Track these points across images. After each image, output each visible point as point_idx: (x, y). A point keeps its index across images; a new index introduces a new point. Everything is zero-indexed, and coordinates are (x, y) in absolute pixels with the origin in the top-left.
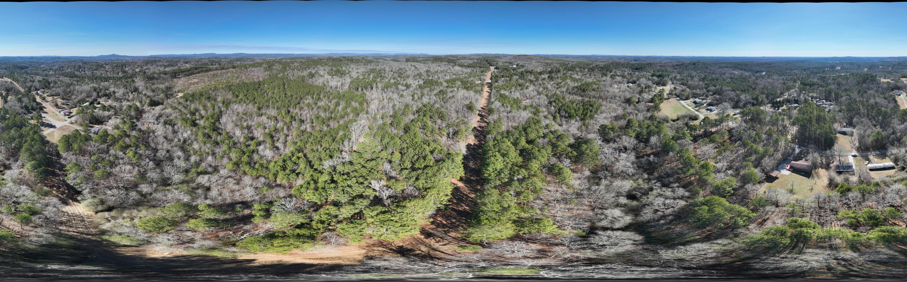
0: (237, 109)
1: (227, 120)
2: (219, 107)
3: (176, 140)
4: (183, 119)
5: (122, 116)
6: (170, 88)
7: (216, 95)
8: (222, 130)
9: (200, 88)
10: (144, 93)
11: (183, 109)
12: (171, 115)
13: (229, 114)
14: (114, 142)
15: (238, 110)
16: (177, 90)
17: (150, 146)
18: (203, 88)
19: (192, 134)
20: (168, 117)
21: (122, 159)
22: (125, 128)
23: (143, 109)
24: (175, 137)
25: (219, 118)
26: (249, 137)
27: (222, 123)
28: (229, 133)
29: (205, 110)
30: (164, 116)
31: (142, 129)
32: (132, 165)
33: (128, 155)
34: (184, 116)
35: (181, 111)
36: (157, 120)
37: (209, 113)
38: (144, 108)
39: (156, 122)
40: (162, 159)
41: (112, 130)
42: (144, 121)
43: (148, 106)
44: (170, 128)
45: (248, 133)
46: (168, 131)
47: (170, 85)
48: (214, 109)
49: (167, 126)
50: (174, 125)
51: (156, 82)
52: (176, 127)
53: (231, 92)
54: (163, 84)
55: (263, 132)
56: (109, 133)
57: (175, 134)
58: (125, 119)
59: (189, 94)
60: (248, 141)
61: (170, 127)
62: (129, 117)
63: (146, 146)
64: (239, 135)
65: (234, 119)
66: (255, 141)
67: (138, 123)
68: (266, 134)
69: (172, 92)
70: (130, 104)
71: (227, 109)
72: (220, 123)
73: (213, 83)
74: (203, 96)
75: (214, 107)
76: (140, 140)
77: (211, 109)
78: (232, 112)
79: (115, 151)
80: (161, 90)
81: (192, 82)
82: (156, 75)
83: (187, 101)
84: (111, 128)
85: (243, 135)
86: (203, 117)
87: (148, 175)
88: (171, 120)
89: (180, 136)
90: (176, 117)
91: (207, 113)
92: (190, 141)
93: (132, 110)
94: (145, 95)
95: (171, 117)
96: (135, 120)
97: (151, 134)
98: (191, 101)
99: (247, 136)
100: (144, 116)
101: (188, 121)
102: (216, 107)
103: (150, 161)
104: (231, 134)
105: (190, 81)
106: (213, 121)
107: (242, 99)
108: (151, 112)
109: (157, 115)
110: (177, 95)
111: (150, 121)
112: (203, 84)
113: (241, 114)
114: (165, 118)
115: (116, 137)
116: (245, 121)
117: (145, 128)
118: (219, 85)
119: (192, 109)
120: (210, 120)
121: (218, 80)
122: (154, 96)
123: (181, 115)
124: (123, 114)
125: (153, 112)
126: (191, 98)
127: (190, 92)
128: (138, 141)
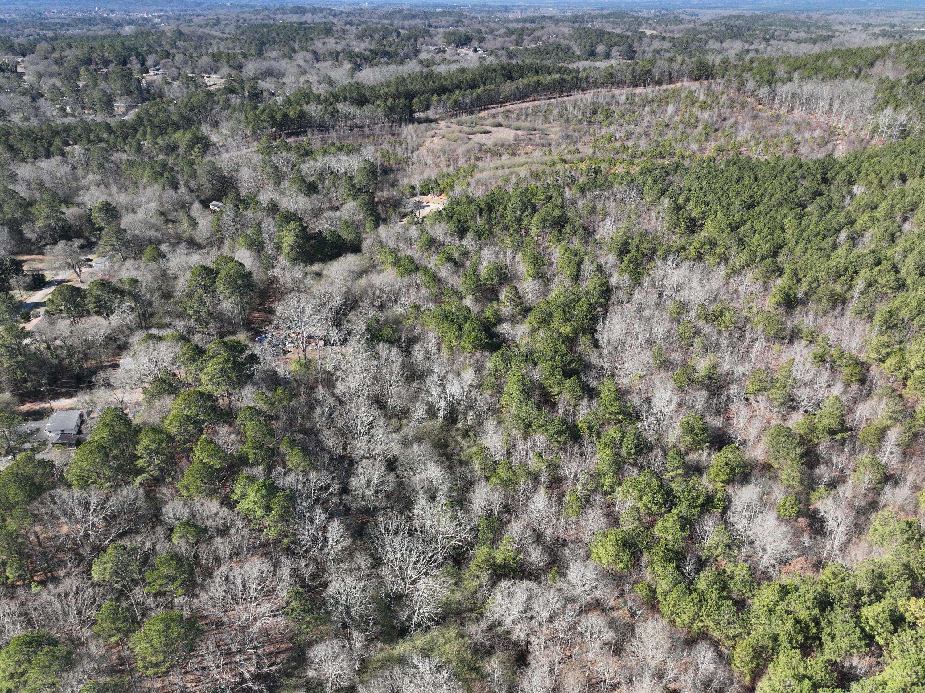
0: (679, 288)
1: (629, 332)
2: (600, 269)
3: (420, 411)
4: (447, 317)
5: (180, 325)
6: (387, 171)
7: (593, 211)
8: (601, 376)
9: (523, 172)
10: (264, 198)
11: (445, 272)
12: (395, 297)
13: (641, 308)
14: (172, 459)
15: (684, 295)
16: (416, 181)
17: (320, 445)
18: (536, 176)
19: (479, 386)
20: (381, 307)
21: (224, 531)
22: (204, 379)
23: (273, 280)
24: (415, 398)
25: (594, 320)
26: (705, 428)
27: (603, 342)
28: (627, 392)
29: (540, 276)
30: (365, 303)
31: (281, 372)
32: (266, 554)
33: (243, 506)
34: (450, 305)
35: (435, 278)
36: (337, 323)
37: (555, 290)
38: (277, 271)
39: (334, 335)
40: (374, 503)
41: (150, 406)
42: (282, 333)
43: (295, 261)
44: (395, 356)
45: (708, 407)
46: (385, 372)
47: (386, 155)
48: (576, 277)
49: (382, 348)
50: (412, 341)
51: (317, 145)
52: (418, 353)
53: (666, 202)
54: (352, 151)
55: (776, 421)
56: (137, 421)
57: (415, 384)
58: (197, 339)
59: (470, 200)
60: (697, 445)
61: (394, 351)
62: (213, 327)
63: (305, 450)
64: (669, 409)
65: (659, 330)
66: (727, 453)
67: (257, 349)
68: (790, 434)
69: (394, 192)
70: (208, 262)
71: (637, 283)
72: (596, 343)
73: (588, 151)
74: (534, 210)
75: (579, 265)
76: (277, 425)
77: (567, 272)
78: (653, 298)
79: (187, 500)
80: (344, 183)
81: (488, 140)
82: (313, 109)
83: (462, 231)
84: (138, 396)
85: (684, 415)
86: (526, 311)
87: (331, 590)
88: (397, 322)
89: (435, 391)
90: (417, 308)
91: (545, 292)
92: (471, 415)
93: (221, 287)
94: (274, 208)
95: (398, 309)
96: (242, 337)
97: (321, 392)
98: (479, 236)
99: (698, 424)
100: (280, 309)
101: (467, 327)
102: (588, 268)
103: (330, 518)
104: (636, 400)
105: (479, 138)
106: (566, 330)
107: (712, 244)
108: (308, 290)
109: (337, 301)
110: (419, 206)
111: (310, 330)
112: (537, 154)
113: (693, 315)
114: (372, 312)
115: (173, 430)
116: (706, 350)
117: (293, 367)
118: (613, 163)
119: (484, 273)
120: (555, 324)
121: (611, 139)
122: (317, 213)
123: (436, 299)
124: (181, 316)
125: (317, 288)
126: (480, 221)
127: (478, 193)
128: (271, 433)
